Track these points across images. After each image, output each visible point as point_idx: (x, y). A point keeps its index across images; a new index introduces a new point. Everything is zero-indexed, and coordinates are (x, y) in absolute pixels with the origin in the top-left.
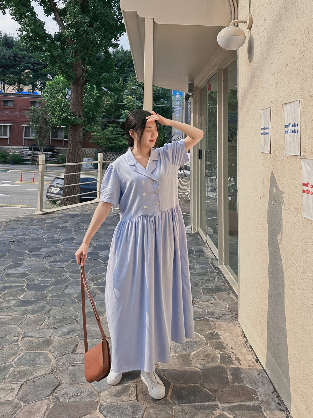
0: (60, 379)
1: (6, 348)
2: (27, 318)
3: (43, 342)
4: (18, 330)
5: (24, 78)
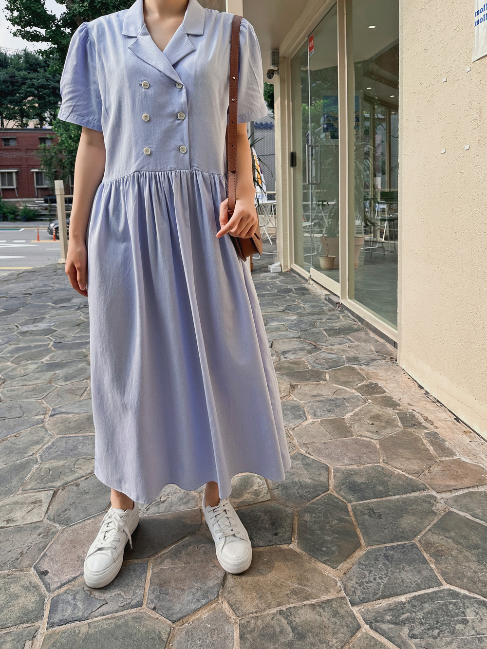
1: (23, 432)
2: (57, 387)
3: (88, 420)
4: (42, 405)
5: (27, 108)
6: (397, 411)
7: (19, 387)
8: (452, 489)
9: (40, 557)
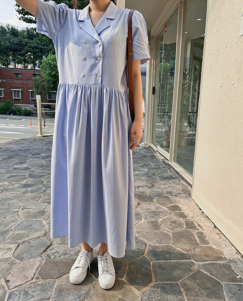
0: (52, 241)
1: (8, 216)
2: (27, 196)
3: (39, 212)
4: (19, 204)
5: (27, 58)
6: (185, 220)
7: (9, 195)
8: (203, 260)
9: (7, 274)
